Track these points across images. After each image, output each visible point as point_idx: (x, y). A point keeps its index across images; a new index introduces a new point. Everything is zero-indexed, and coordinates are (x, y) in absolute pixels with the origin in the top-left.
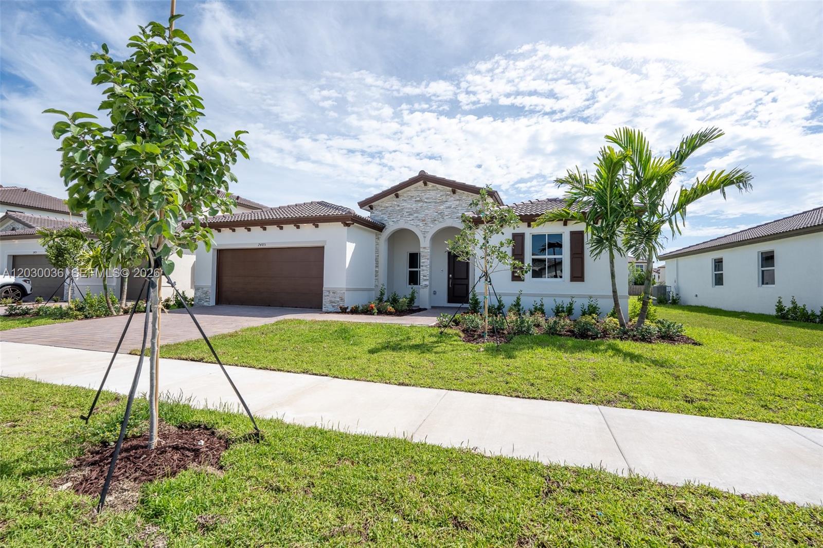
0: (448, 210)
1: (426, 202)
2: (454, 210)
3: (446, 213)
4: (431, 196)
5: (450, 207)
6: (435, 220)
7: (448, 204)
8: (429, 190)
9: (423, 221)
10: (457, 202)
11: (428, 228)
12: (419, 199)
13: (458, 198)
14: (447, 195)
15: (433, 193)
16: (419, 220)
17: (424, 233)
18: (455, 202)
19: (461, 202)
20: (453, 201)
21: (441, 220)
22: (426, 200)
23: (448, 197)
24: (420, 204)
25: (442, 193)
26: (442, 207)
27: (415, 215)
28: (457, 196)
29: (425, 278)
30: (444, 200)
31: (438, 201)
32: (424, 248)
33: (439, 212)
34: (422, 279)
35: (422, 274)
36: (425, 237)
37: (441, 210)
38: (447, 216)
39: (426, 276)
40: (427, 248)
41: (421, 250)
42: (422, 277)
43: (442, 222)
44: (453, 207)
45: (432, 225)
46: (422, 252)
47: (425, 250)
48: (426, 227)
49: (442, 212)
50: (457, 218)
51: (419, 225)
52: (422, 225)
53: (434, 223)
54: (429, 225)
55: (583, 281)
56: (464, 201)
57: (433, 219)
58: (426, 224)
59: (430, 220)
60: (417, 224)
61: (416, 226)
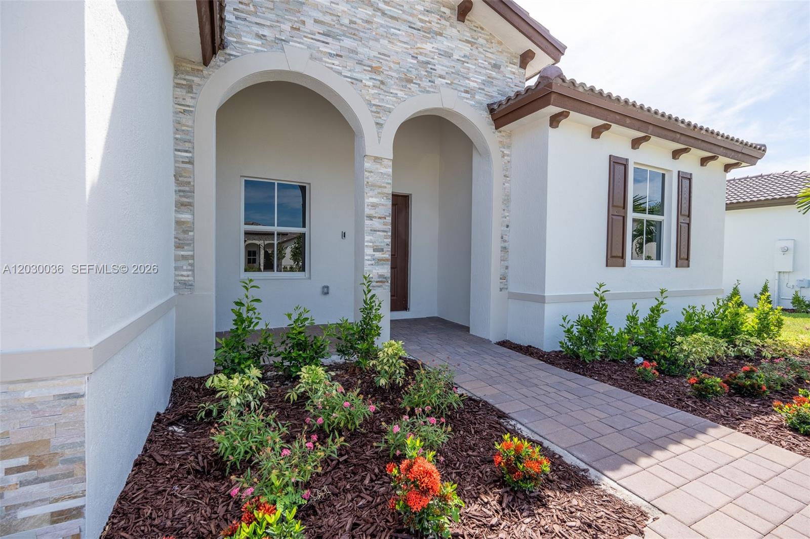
0: (445, 61)
1: (383, 13)
2: (458, 66)
3: (440, 70)
5: (448, 55)
6: (410, 81)
7: (444, 44)
9: (375, 70)
10: (466, 49)
11: (389, 97)
13: (467, 35)
16: (360, 63)
17: (379, 110)
18: (461, 45)
19: (475, 52)
20: (455, 39)
21: (425, 84)
24: (364, 12)
26: (428, 47)
27: (348, 43)
28: (463, 30)
29: (378, 255)
30: (435, 27)
31: (419, 24)
32: (377, 159)
33: (421, 58)
34: (369, 258)
35: (371, 244)
36: (377, 124)
37: (426, 55)
38: (441, 77)
39: (382, 250)
40: (386, 162)
41: (368, 165)
42: (369, 251)
43: (428, 92)
44: (456, 57)
45: (401, 94)
46: (371, 172)
47: (378, 166)
48: (382, 92)
49: (428, 63)
50: (466, 92)
51: (361, 81)
52: (370, 83)
53: (406, 87)
54: (391, 91)
55: (688, 266)
56: (481, 50)
57: (403, 76)
58: (382, 83)
59: (394, 74)
60: (355, 75)
61: (350, 80)
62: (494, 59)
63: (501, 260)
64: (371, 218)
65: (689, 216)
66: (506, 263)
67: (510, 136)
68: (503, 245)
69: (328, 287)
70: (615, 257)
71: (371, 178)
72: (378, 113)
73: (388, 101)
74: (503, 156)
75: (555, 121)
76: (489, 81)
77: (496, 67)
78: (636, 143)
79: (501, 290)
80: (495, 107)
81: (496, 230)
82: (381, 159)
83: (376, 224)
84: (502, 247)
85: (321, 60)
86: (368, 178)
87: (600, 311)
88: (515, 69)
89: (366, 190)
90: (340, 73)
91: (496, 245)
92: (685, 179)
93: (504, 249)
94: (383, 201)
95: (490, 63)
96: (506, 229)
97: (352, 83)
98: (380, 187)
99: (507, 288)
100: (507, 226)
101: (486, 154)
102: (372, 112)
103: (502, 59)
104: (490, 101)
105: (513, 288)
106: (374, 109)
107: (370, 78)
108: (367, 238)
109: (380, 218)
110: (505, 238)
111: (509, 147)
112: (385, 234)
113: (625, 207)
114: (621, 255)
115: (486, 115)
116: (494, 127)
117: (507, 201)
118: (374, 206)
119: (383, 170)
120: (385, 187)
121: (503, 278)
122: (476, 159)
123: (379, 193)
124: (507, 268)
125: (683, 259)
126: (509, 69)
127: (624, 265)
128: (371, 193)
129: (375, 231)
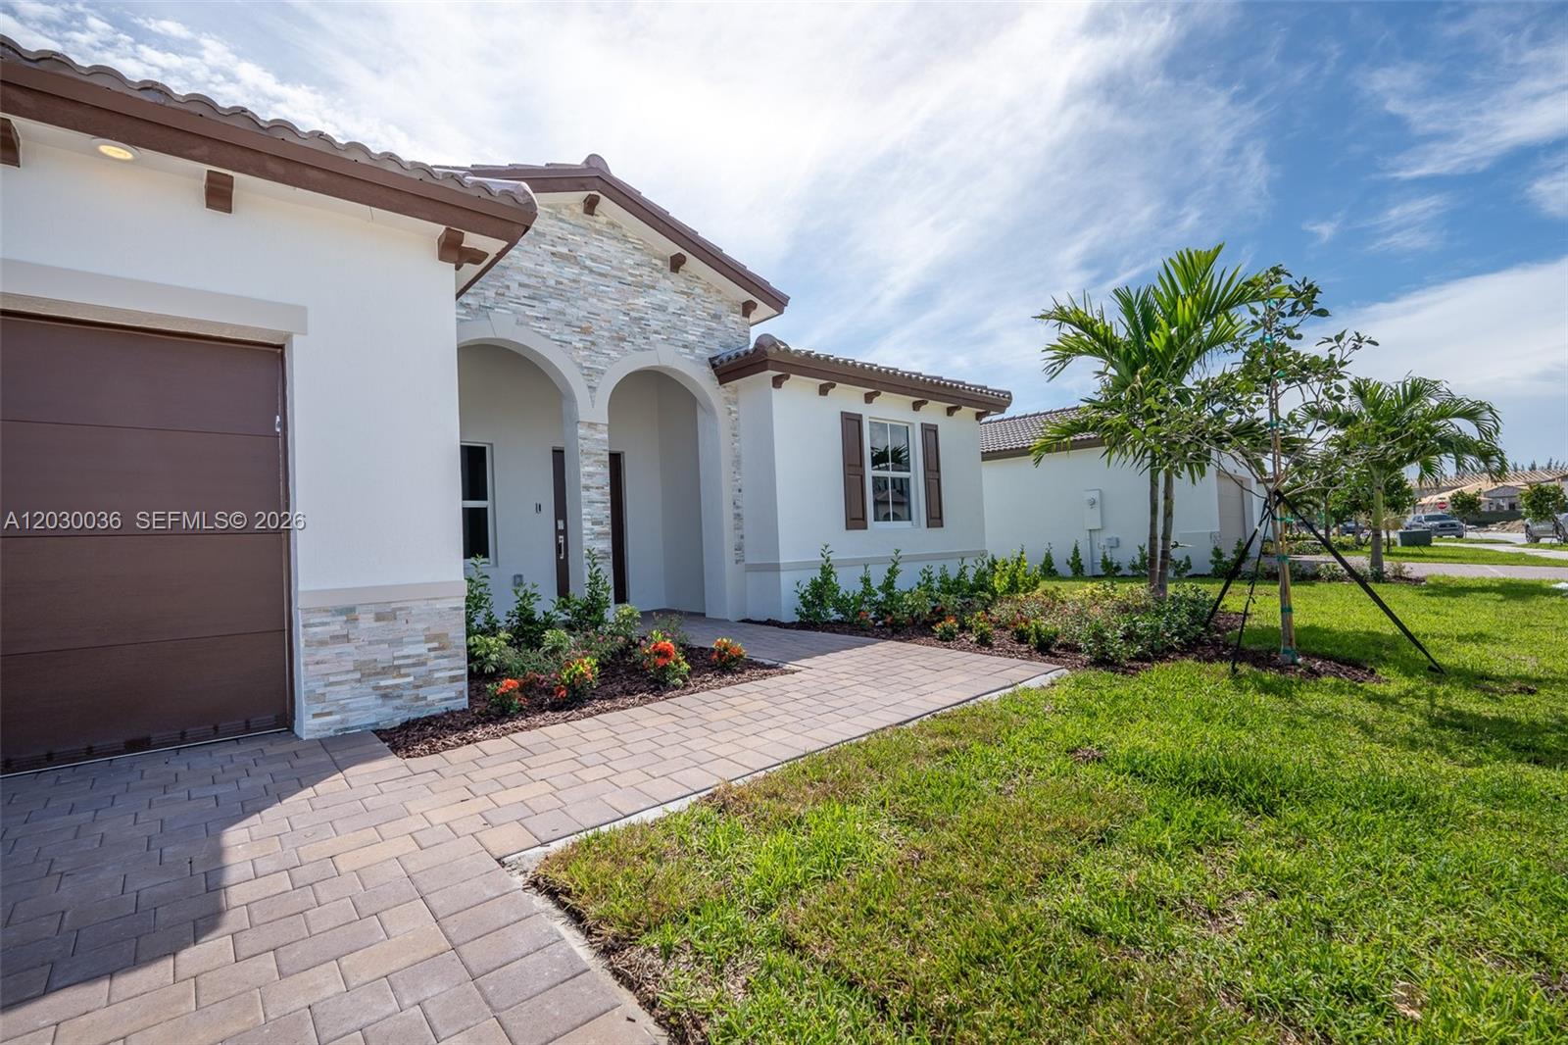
0: (659, 315)
1: (591, 271)
2: (674, 319)
3: (654, 325)
4: (605, 256)
5: (662, 309)
6: (623, 339)
7: (658, 297)
8: (599, 232)
9: (585, 331)
10: (682, 300)
11: (602, 359)
12: (564, 250)
13: (683, 286)
14: (654, 268)
15: (612, 248)
16: (569, 325)
17: (590, 373)
18: (676, 297)
19: (692, 303)
20: (668, 291)
21: (640, 341)
22: (588, 263)
23: (655, 274)
24: (571, 271)
25: (638, 257)
26: (641, 301)
27: (555, 304)
28: (678, 281)
29: (597, 528)
30: (647, 280)
31: (630, 279)
32: (591, 425)
33: (633, 314)
34: (588, 532)
35: (589, 517)
36: (590, 387)
37: (638, 311)
38: (656, 332)
39: (602, 523)
40: (600, 427)
41: (581, 432)
42: (587, 525)
43: (643, 350)
44: (671, 310)
45: (613, 354)
46: (585, 439)
47: (593, 432)
48: (593, 354)
49: (642, 319)
50: (685, 347)
51: (571, 343)
52: (580, 345)
53: (618, 346)
54: (604, 351)
55: (942, 526)
56: (699, 301)
57: (615, 335)
58: (593, 343)
59: (606, 334)
60: (564, 338)
61: (558, 343)
62: (713, 308)
63: (735, 529)
64: (587, 488)
65: (938, 471)
66: (740, 532)
67: (736, 391)
68: (736, 511)
69: (521, 576)
70: (855, 520)
71: (585, 445)
72: (591, 376)
73: (601, 362)
74: (730, 413)
75: (777, 382)
76: (709, 333)
77: (716, 317)
78: (869, 398)
79: (737, 562)
80: (717, 362)
81: (727, 495)
82: (596, 424)
83: (594, 495)
84: (735, 514)
85: (527, 324)
86: (582, 445)
87: (826, 571)
88: (738, 318)
89: (581, 458)
90: (548, 337)
91: (728, 512)
92: (930, 432)
93: (738, 516)
94: (599, 470)
95: (709, 314)
96: (738, 493)
97: (561, 346)
98: (596, 454)
99: (743, 561)
100: (740, 491)
101: (710, 411)
102: (584, 375)
103: (722, 308)
104: (712, 355)
105: (750, 559)
106: (585, 371)
107: (581, 340)
108: (585, 511)
109: (597, 488)
110: (739, 503)
111: (736, 403)
112: (603, 505)
113: (862, 465)
114: (861, 516)
115: (708, 370)
116: (717, 382)
117: (737, 462)
118: (590, 475)
119: (598, 436)
120: (601, 454)
121: (739, 548)
122: (701, 416)
123: (595, 461)
124: (742, 537)
125: (935, 518)
126: (731, 318)
127: (866, 528)
128: (586, 462)
129: (593, 502)
